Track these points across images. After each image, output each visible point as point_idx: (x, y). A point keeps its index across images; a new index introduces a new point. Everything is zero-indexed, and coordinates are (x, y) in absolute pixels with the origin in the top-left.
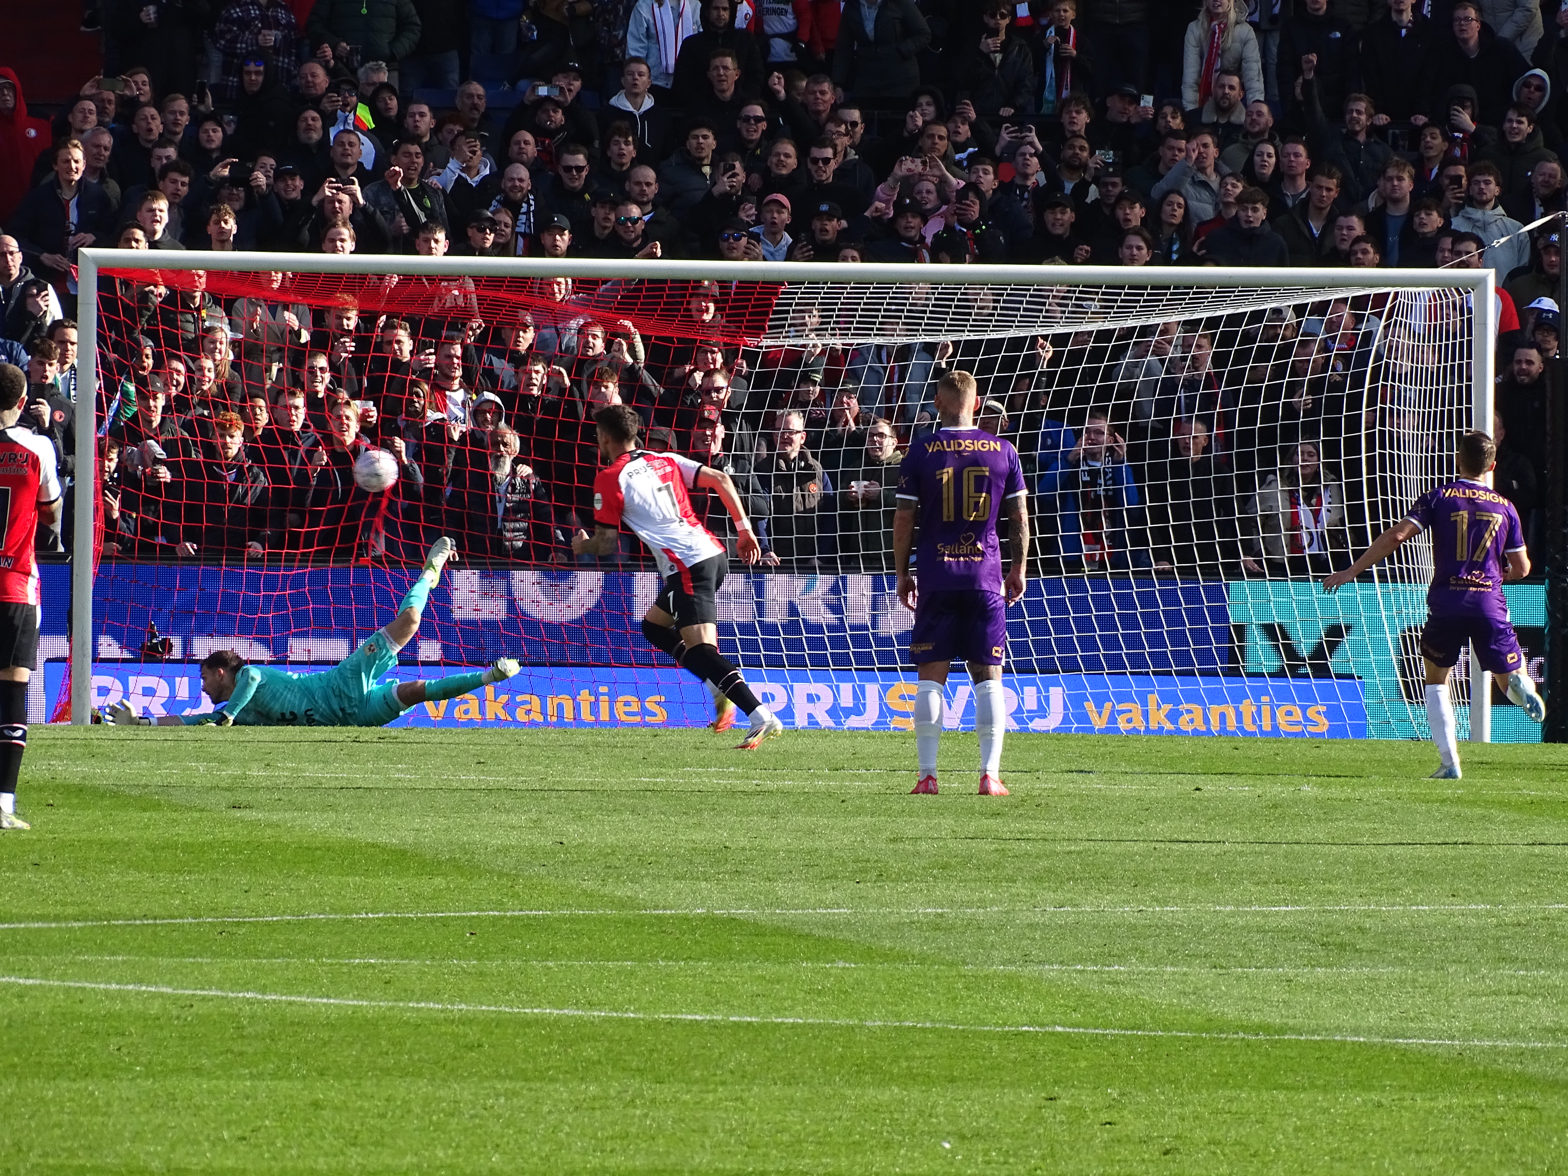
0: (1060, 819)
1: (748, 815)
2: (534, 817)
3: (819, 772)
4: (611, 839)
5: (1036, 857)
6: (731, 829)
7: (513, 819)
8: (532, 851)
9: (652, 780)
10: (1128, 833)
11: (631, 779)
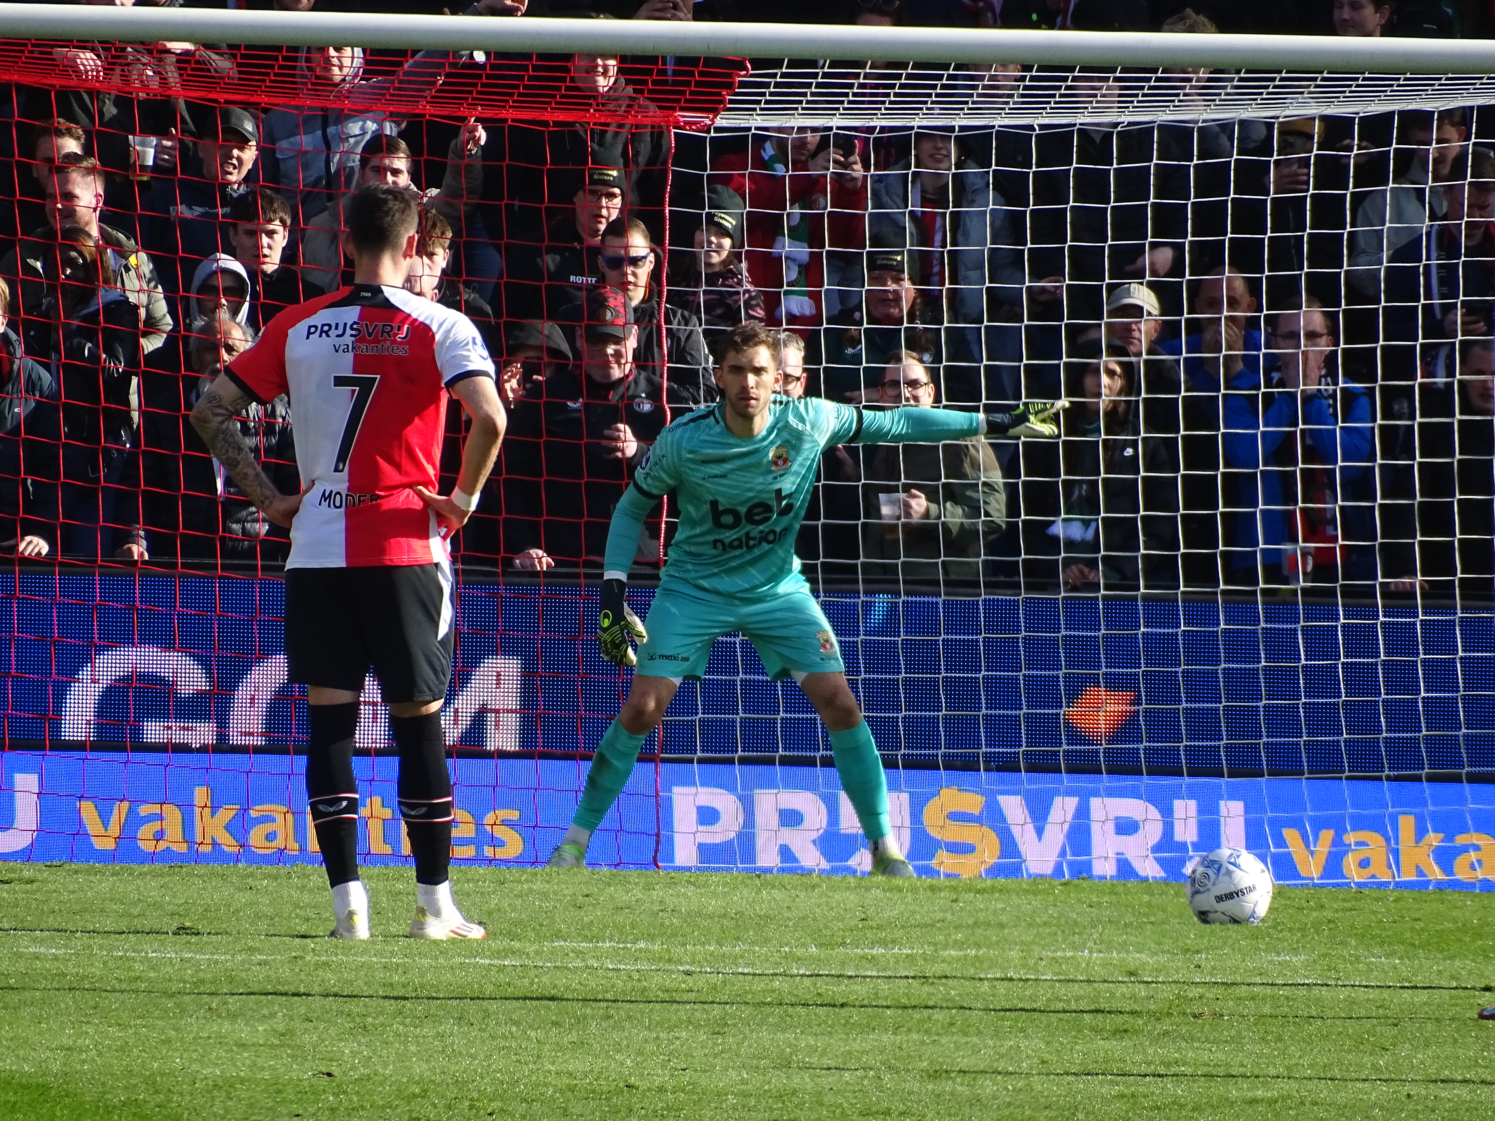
0: (1237, 1040)
1: (671, 1029)
2: (281, 1028)
3: (799, 952)
4: (419, 1068)
5: (1193, 1110)
6: (640, 1053)
7: (243, 1031)
8: (276, 1088)
9: (496, 962)
10: (1361, 1066)
11: (457, 960)
